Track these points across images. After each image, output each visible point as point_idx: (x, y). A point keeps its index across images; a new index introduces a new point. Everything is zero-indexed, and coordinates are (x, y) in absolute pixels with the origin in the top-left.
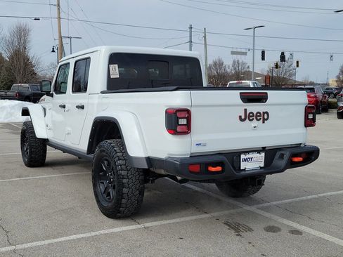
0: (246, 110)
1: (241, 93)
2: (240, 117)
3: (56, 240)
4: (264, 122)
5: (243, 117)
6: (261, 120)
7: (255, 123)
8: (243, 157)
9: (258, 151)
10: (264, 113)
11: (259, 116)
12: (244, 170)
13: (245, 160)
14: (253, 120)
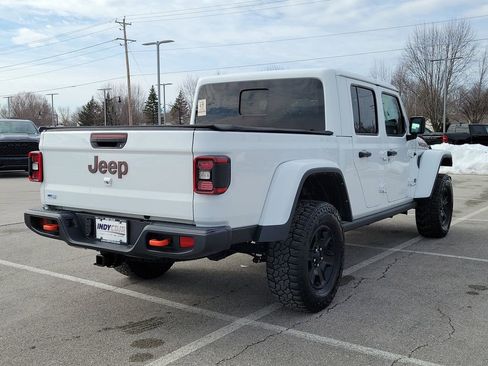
0: (96, 158)
1: (91, 135)
2: (90, 167)
3: (11, 264)
4: (120, 177)
5: (93, 167)
6: (117, 174)
7: (108, 177)
8: (98, 221)
9: (118, 217)
10: (121, 164)
11: (113, 168)
12: (100, 240)
13: (101, 226)
14: (105, 172)
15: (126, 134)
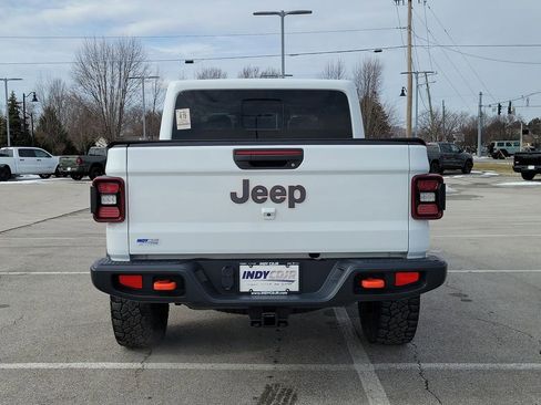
1: (236, 152)
2: (233, 196)
4: (291, 205)
5: (240, 195)
6: (286, 202)
7: (269, 206)
8: (244, 268)
9: (284, 260)
10: (292, 189)
11: (279, 194)
12: (248, 294)
14: (264, 200)
15: (301, 150)
